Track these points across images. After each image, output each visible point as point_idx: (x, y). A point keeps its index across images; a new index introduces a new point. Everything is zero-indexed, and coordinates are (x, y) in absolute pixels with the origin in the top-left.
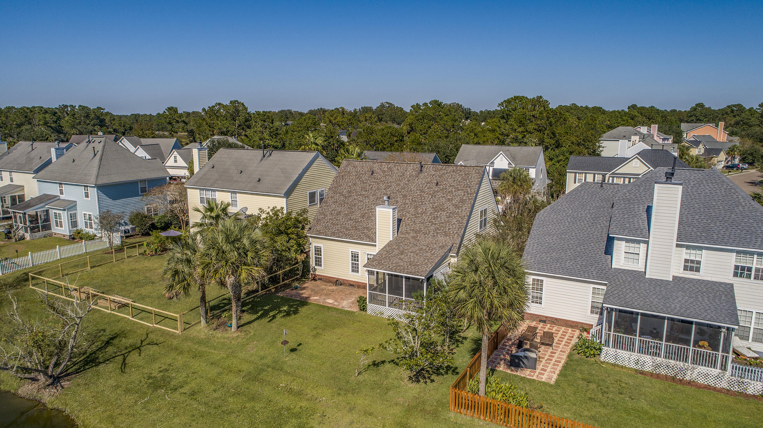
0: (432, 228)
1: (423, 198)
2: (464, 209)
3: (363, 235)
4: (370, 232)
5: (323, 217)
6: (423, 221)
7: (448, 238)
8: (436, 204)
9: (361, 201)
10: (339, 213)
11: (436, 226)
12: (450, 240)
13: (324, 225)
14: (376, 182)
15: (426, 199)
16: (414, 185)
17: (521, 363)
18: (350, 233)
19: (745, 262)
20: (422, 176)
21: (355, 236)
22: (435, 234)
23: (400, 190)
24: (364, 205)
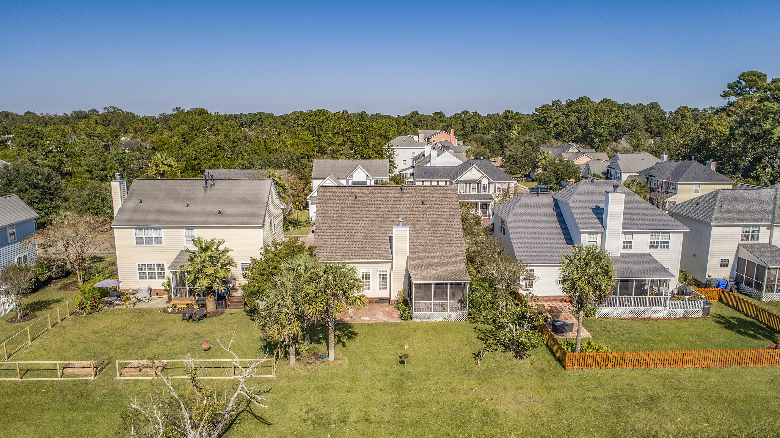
0: (436, 240)
1: (416, 216)
2: (456, 222)
3: (375, 254)
4: (380, 251)
5: (323, 242)
6: (425, 236)
7: (453, 247)
8: (430, 220)
9: (357, 224)
10: (339, 237)
11: (439, 239)
12: (456, 249)
13: (328, 250)
14: (363, 205)
15: (419, 217)
16: (402, 205)
17: (564, 330)
18: (360, 254)
19: (655, 238)
20: (405, 196)
21: (367, 256)
22: (441, 246)
23: (391, 211)
24: (362, 227)
